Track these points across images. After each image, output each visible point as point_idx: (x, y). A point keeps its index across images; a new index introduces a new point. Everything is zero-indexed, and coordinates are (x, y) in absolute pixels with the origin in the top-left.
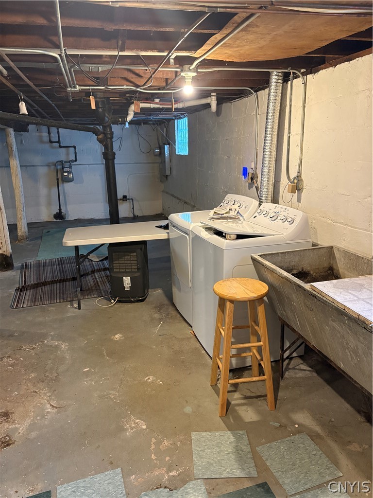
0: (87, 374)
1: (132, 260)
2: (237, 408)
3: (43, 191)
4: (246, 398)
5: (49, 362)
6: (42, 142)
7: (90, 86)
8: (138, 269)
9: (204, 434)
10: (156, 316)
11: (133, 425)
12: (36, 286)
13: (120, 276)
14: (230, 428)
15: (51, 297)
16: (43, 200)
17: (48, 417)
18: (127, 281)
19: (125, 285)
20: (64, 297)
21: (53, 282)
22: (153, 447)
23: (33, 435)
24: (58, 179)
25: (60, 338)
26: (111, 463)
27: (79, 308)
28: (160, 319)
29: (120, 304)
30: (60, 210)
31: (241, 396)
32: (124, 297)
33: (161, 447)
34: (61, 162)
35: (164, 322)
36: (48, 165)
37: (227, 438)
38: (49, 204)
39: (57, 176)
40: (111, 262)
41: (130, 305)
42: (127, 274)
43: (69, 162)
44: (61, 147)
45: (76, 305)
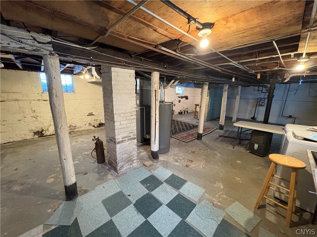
0: (218, 165)
1: (261, 138)
2: (267, 211)
3: (249, 108)
4: (277, 212)
5: (211, 157)
6: (255, 90)
7: (259, 70)
8: (263, 143)
9: (241, 205)
10: (263, 164)
11: (219, 185)
12: (226, 137)
13: (254, 143)
14: (255, 213)
15: (228, 141)
16: (248, 112)
17: (200, 168)
18: (256, 146)
19: (255, 147)
20: (232, 143)
21: (232, 138)
22: (220, 194)
23: (194, 169)
24: (257, 105)
25: (220, 153)
26: (205, 187)
27: (234, 148)
28: (263, 166)
29: (251, 154)
30: (254, 116)
31: (275, 211)
32: (253, 152)
33: (222, 196)
34: (261, 98)
35: (264, 168)
36: (255, 99)
37: (250, 214)
38: (250, 113)
39: (257, 103)
40: (252, 136)
41: (254, 156)
42: (257, 143)
43: (264, 98)
44: (262, 92)
45: (233, 147)
